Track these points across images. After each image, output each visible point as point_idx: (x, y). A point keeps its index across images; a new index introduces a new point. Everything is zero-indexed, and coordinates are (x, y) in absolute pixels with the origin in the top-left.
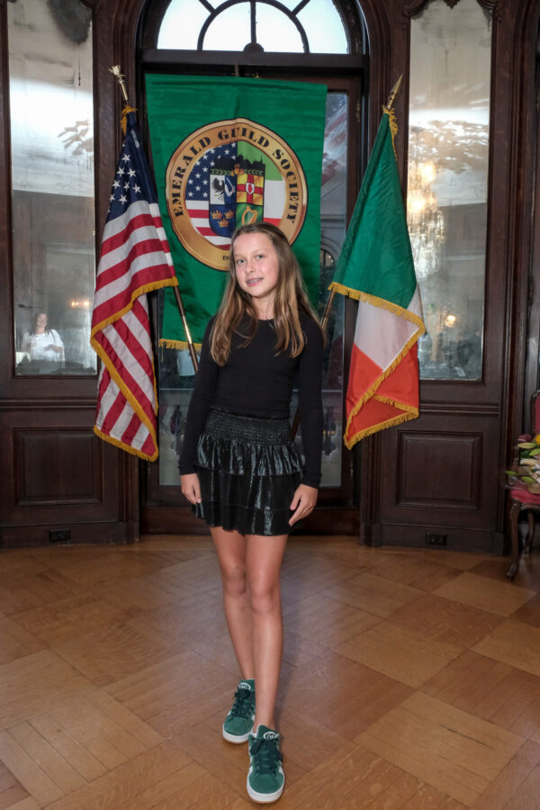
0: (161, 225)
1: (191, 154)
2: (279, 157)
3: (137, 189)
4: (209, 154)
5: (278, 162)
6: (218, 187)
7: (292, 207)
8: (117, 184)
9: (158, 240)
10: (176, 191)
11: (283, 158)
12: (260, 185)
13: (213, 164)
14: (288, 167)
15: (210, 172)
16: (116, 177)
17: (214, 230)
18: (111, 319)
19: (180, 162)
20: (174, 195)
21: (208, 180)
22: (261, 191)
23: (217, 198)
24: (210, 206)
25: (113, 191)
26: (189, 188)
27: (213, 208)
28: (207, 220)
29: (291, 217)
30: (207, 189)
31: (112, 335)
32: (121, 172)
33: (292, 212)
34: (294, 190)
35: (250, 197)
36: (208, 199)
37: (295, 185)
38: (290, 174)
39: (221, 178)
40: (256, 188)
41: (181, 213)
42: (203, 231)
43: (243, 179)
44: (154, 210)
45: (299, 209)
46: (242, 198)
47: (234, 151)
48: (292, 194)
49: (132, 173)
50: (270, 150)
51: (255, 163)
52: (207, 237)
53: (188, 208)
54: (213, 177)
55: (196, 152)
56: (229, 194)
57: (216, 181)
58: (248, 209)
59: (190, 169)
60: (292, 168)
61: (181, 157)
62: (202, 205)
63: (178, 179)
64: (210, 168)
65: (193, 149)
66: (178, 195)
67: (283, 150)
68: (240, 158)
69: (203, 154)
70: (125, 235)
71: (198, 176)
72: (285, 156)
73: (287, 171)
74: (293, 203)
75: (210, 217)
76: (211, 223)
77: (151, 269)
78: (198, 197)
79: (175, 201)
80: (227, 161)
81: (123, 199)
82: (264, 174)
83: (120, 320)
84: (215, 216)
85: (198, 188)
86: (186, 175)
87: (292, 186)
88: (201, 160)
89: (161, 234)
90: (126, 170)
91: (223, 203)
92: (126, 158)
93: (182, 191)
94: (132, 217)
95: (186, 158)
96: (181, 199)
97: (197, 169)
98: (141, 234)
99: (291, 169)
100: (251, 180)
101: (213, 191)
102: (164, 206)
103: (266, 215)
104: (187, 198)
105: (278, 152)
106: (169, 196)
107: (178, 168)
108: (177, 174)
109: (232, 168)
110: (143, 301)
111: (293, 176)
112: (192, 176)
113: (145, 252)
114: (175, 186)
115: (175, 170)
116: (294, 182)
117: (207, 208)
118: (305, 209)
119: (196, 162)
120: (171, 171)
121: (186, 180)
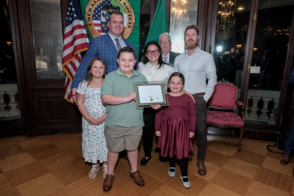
0: (85, 28)
1: (94, 3)
2: (125, 5)
3: (75, 15)
4: (100, 3)
5: (125, 7)
6: (104, 16)
7: (129, 23)
8: (68, 13)
9: (83, 34)
10: (89, 17)
11: (126, 5)
13: (102, 7)
14: (128, 9)
15: (101, 10)
16: (68, 11)
17: (103, 31)
18: (69, 61)
19: (90, 7)
20: (88, 18)
21: (100, 13)
23: (103, 19)
25: (67, 16)
26: (94, 16)
27: (102, 23)
29: (129, 27)
30: (100, 16)
31: (70, 66)
32: (69, 9)
33: (130, 25)
34: (130, 17)
36: (100, 20)
38: (129, 11)
39: (105, 12)
41: (91, 25)
44: (82, 23)
45: (132, 24)
47: (109, 2)
48: (130, 19)
49: (73, 9)
50: (122, 2)
51: (117, 7)
52: (101, 32)
53: (94, 22)
54: (102, 12)
55: (96, 3)
56: (108, 18)
57: (103, 13)
59: (93, 9)
60: (129, 9)
61: (90, 4)
62: (98, 22)
63: (89, 12)
64: (101, 8)
65: (94, 2)
66: (90, 18)
67: (126, 3)
68: (111, 5)
69: (98, 3)
70: (72, 32)
71: (97, 11)
72: (127, 5)
73: (127, 10)
75: (101, 26)
76: (102, 28)
77: (81, 44)
78: (97, 19)
79: (89, 20)
80: (107, 6)
81: (71, 19)
83: (72, 62)
84: (103, 26)
85: (97, 16)
86: (92, 11)
87: (129, 16)
88: (98, 5)
89: (84, 31)
90: (71, 8)
92: (71, 4)
93: (91, 17)
94: (74, 25)
95: (92, 5)
96: (91, 19)
97: (96, 9)
98: (78, 32)
101: (102, 17)
102: (85, 22)
104: (93, 19)
105: (125, 3)
106: (87, 18)
107: (89, 8)
108: (89, 11)
109: (109, 9)
110: (79, 55)
111: (129, 12)
112: (94, 11)
113: (79, 38)
114: (88, 15)
115: (88, 9)
116: (130, 14)
117: (100, 23)
118: (134, 24)
119: (96, 6)
120: (87, 9)
121: (92, 13)
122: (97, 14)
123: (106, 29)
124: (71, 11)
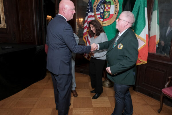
0: (94, 17)
1: (97, 2)
4: (100, 1)
6: (102, 8)
7: (116, 11)
10: (94, 10)
12: (109, 7)
14: (115, 2)
15: (100, 5)
19: (95, 4)
22: (110, 8)
23: (102, 11)
24: (101, 12)
26: (97, 9)
27: (101, 13)
28: (100, 16)
29: (115, 13)
30: (100, 9)
34: (116, 7)
35: (107, 10)
36: (100, 11)
37: (117, 6)
39: (103, 6)
40: (109, 8)
41: (95, 15)
42: (99, 18)
43: (106, 6)
44: (93, 14)
45: (117, 12)
46: (105, 10)
52: (100, 19)
54: (101, 6)
57: (102, 7)
58: (106, 12)
59: (97, 5)
62: (99, 13)
64: (100, 4)
66: (95, 11)
68: (106, 1)
70: (87, 20)
74: (116, 10)
75: (100, 15)
78: (98, 11)
80: (104, 2)
82: (110, 4)
83: (87, 36)
84: (101, 14)
86: (96, 6)
87: (116, 6)
88: (99, 3)
91: (103, 11)
93: (95, 10)
94: (88, 16)
96: (95, 12)
97: (98, 5)
99: (116, 2)
100: (107, 6)
101: (101, 9)
103: (110, 14)
104: (96, 11)
109: (104, 4)
111: (116, 4)
112: (97, 7)
117: (100, 13)
118: (118, 11)
119: (98, 3)
120: (94, 6)
121: (96, 8)
122: (98, 8)
123: (103, 16)
124: (88, 8)
